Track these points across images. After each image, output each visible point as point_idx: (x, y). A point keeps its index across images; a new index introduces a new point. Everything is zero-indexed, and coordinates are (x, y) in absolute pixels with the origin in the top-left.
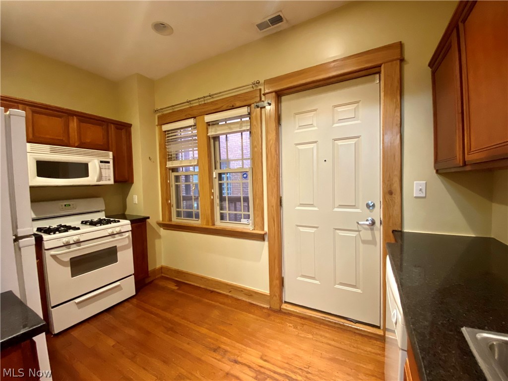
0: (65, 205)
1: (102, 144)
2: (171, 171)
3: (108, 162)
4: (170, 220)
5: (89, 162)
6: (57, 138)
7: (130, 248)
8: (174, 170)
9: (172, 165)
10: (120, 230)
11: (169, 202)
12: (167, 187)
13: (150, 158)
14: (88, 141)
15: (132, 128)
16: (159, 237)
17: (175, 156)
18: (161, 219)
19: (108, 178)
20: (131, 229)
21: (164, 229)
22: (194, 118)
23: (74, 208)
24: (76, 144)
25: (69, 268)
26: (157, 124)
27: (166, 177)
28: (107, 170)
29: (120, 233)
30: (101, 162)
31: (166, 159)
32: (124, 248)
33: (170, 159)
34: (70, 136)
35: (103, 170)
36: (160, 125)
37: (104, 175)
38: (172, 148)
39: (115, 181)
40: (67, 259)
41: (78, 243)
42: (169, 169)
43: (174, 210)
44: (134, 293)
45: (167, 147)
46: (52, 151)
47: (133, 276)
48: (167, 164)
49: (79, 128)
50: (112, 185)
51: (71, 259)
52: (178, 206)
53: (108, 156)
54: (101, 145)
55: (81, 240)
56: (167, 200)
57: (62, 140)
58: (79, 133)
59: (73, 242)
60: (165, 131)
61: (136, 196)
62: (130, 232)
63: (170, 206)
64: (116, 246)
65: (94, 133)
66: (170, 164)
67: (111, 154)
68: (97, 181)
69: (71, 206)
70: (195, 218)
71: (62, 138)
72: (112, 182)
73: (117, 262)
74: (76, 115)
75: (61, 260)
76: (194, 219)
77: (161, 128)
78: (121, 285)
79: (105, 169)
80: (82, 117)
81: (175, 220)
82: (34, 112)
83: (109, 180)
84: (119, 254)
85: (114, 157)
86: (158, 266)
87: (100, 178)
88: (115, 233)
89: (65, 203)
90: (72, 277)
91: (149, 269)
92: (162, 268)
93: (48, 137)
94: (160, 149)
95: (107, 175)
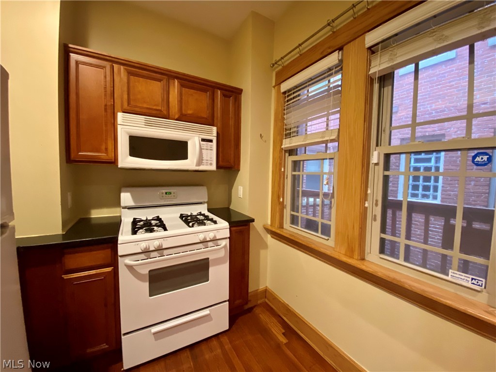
0: (166, 193)
1: (206, 117)
2: (287, 154)
3: (211, 141)
4: (281, 226)
5: (189, 139)
6: (155, 108)
7: (225, 263)
8: (292, 152)
9: (290, 143)
10: (215, 236)
11: (281, 200)
12: (280, 178)
13: (261, 135)
14: (190, 112)
15: (242, 95)
16: (265, 246)
17: (295, 129)
18: (269, 222)
19: (209, 162)
20: (228, 235)
21: (272, 237)
22: (340, 49)
23: (175, 197)
24: (177, 117)
25: (147, 284)
26: (274, 84)
27: (280, 164)
28: (209, 151)
29: (214, 240)
30: (203, 140)
31: (282, 135)
32: (219, 261)
33: (288, 135)
34: (170, 106)
35: (204, 151)
36: (278, 84)
37: (205, 157)
38: (292, 119)
39: (218, 167)
40: (145, 271)
41: (160, 249)
42: (286, 151)
43: (288, 212)
44: (227, 328)
45: (285, 116)
46: (148, 124)
47: (228, 302)
48: (284, 143)
49: (181, 94)
50: (214, 171)
51: (150, 271)
52: (294, 207)
53: (211, 132)
54: (204, 118)
55: (164, 247)
56: (279, 198)
57: (160, 110)
58: (180, 101)
59: (154, 249)
60: (285, 93)
61: (242, 188)
62: (228, 240)
63: (282, 206)
64: (208, 258)
65: (198, 102)
66: (287, 144)
67: (215, 129)
68: (196, 166)
69: (172, 194)
70: (322, 233)
71: (160, 108)
72: (213, 167)
73: (208, 280)
74: (177, 78)
75: (138, 272)
76: (319, 235)
77: (279, 89)
78: (211, 315)
79: (207, 149)
80: (185, 80)
81: (289, 228)
82: (130, 73)
83: (211, 164)
84: (212, 270)
85: (218, 133)
86: (262, 287)
87: (200, 162)
88: (208, 239)
89: (166, 191)
90: (150, 296)
91: (250, 291)
92: (266, 291)
93: (145, 106)
94: (276, 121)
95: (209, 159)
